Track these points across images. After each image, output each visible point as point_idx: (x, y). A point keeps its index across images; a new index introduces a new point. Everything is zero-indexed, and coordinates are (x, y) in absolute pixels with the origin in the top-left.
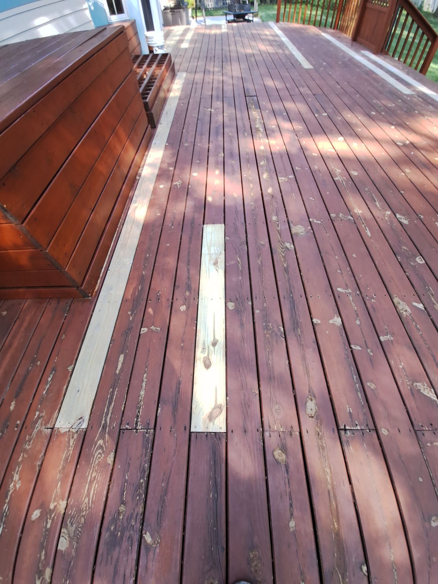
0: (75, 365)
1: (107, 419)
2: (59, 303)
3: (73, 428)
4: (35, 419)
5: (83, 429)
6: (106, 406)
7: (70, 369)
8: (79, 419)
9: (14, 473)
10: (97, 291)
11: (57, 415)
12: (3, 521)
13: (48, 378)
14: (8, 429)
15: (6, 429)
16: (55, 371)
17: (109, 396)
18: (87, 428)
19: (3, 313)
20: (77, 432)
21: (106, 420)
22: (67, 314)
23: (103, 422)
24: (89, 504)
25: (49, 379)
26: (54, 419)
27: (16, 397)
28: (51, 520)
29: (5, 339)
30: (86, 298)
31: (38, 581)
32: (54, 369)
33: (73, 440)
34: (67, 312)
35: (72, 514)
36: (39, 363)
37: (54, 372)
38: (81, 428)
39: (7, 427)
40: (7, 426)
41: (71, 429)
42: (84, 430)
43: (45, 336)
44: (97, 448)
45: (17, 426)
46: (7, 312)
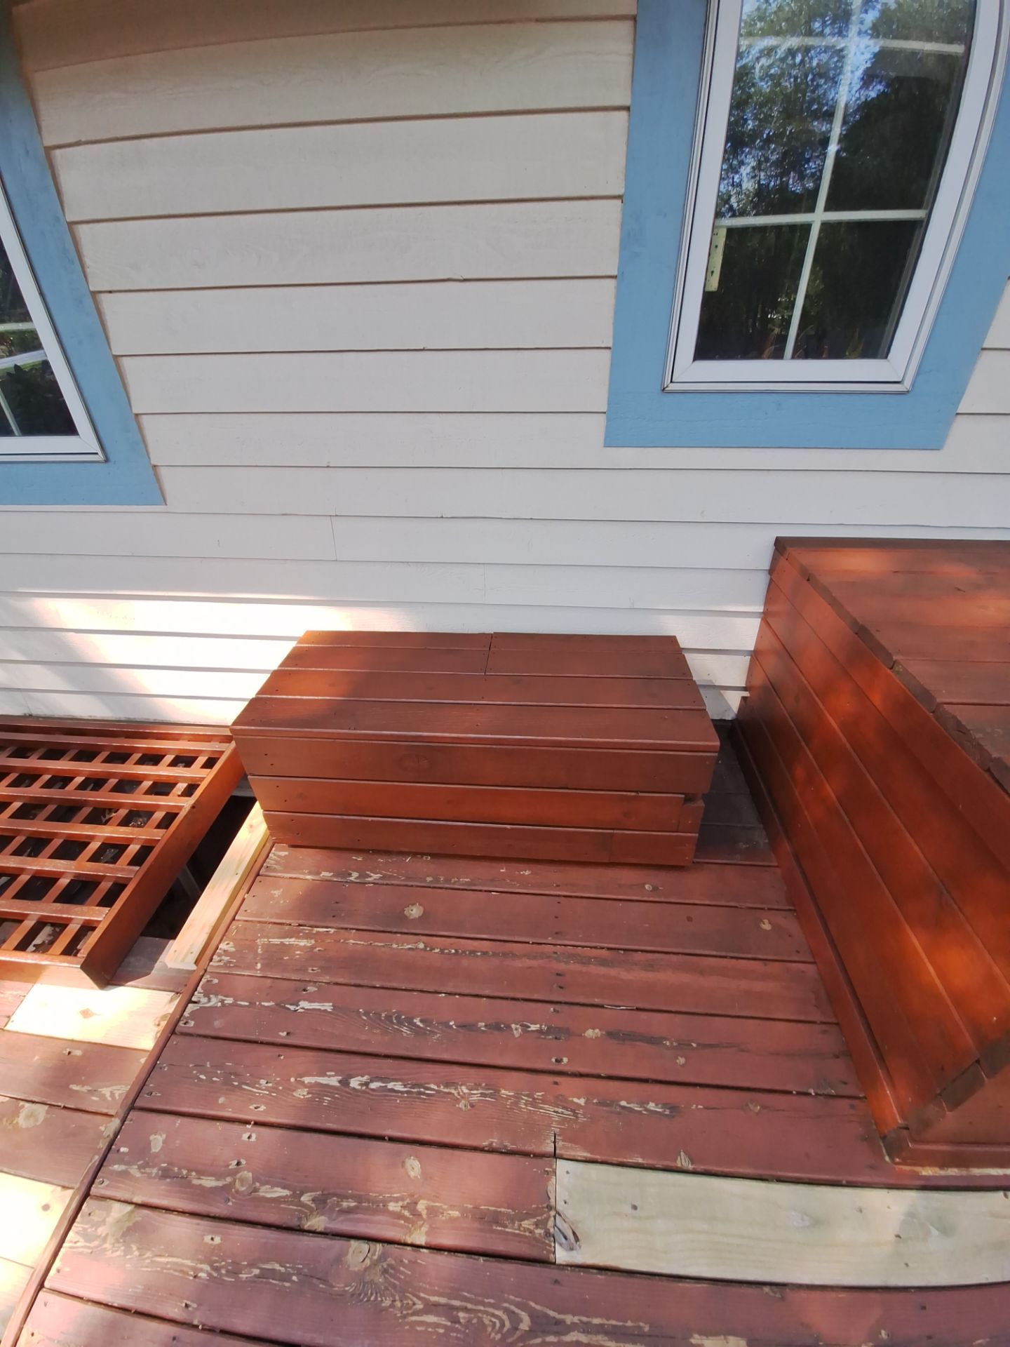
0: (694, 1173)
1: (575, 1333)
2: (837, 1057)
3: (555, 1217)
4: (571, 1099)
5: (554, 1253)
6: (605, 1321)
7: (683, 1161)
8: (574, 1233)
9: (483, 1088)
10: (917, 1176)
11: (581, 1156)
12: (413, 1090)
13: (652, 1102)
14: (554, 1040)
15: (554, 1036)
16: (671, 1117)
17: (629, 1324)
18: (554, 1263)
19: (766, 921)
20: (548, 1234)
21: (573, 1327)
22: (817, 1094)
23: (569, 1319)
24: (413, 1314)
25: (651, 1106)
26: (573, 1153)
27: (611, 1035)
28: (398, 1209)
29: (715, 953)
30: (882, 1144)
31: (311, 1198)
32: (674, 1108)
33: (532, 1227)
34: (819, 1092)
35: (402, 1269)
36: (681, 1061)
37: (667, 1112)
38: (556, 1244)
39: (556, 1038)
40: (558, 1037)
41: (553, 1213)
42: (552, 1256)
43: (743, 1051)
44: (513, 1312)
45: (559, 1061)
46: (771, 930)
